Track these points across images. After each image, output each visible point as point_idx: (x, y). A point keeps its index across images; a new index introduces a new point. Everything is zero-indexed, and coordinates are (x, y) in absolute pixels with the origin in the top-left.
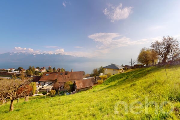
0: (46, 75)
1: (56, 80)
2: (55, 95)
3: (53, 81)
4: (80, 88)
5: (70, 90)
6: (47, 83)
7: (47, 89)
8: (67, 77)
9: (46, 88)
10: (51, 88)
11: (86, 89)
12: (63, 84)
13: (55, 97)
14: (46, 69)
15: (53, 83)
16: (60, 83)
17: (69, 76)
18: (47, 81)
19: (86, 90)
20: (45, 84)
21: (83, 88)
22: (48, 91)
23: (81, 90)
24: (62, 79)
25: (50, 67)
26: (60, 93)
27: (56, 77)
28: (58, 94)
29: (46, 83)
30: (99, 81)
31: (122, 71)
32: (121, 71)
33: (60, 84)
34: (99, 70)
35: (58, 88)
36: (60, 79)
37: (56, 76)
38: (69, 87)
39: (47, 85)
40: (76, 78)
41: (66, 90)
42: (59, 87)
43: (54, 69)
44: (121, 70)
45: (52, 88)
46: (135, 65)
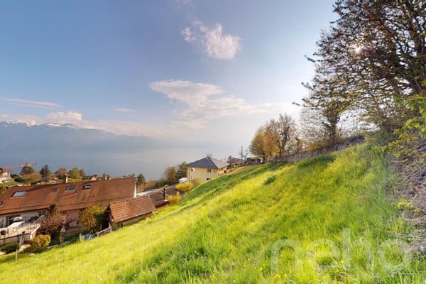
0: (16, 194)
1: (53, 207)
2: (49, 247)
3: (41, 212)
4: (122, 220)
5: (96, 228)
6: (21, 218)
7: (18, 236)
8: (88, 196)
9: (16, 234)
10: (34, 232)
11: (136, 220)
12: (76, 215)
13: (50, 251)
14: (13, 173)
15: (40, 215)
16: (64, 212)
17: (96, 191)
18: (18, 214)
19: (135, 223)
20: (11, 222)
21: (129, 218)
22: (21, 240)
23: (123, 224)
24: (74, 201)
25: (30, 165)
26: (65, 240)
27: (51, 198)
28: (59, 243)
29: (16, 219)
30: (171, 198)
31: (225, 172)
32: (222, 172)
33: (64, 218)
34: (178, 171)
35: (60, 228)
36: (67, 202)
37: (53, 195)
38: (93, 222)
39: (20, 223)
40: (115, 194)
41: (84, 229)
42: (62, 224)
43: (44, 172)
44: (222, 169)
45: (38, 230)
46: (248, 159)
